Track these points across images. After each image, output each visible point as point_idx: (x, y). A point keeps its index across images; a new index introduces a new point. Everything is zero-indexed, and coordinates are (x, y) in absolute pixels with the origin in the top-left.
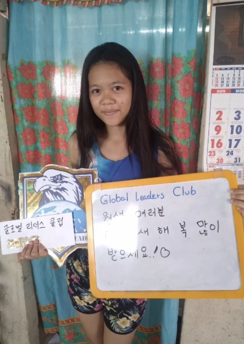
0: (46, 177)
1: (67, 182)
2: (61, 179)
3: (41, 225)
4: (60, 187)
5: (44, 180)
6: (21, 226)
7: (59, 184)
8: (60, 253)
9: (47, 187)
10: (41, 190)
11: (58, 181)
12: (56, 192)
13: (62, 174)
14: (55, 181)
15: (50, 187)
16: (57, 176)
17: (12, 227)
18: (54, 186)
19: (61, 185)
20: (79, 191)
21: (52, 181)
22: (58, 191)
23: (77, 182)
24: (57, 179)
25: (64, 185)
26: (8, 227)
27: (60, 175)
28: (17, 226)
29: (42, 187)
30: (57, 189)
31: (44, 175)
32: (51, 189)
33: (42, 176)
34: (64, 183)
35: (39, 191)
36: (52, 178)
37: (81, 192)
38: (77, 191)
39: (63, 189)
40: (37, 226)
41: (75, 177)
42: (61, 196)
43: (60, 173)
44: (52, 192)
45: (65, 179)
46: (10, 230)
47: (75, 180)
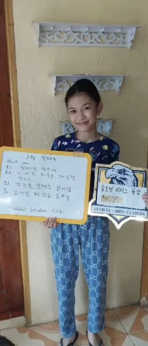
0: (114, 169)
1: (127, 175)
2: (124, 172)
3: (125, 191)
4: (123, 177)
5: (113, 171)
6: (112, 188)
7: (122, 175)
8: (119, 220)
9: (114, 176)
10: (110, 177)
11: (122, 173)
12: (120, 180)
13: (125, 169)
14: (120, 173)
15: (116, 176)
16: (122, 169)
17: (106, 188)
18: (119, 176)
19: (123, 176)
20: (136, 182)
21: (118, 172)
22: (121, 179)
23: (135, 176)
24: (122, 172)
25: (125, 176)
26: (104, 186)
27: (124, 169)
28: (110, 188)
29: (111, 175)
30: (121, 178)
31: (113, 167)
32: (116, 178)
33: (112, 168)
34: (126, 175)
35: (109, 178)
36: (118, 171)
37: (136, 183)
38: (134, 182)
39: (125, 179)
40: (123, 191)
41: (133, 172)
42: (123, 183)
43: (124, 168)
44: (117, 180)
45: (126, 173)
46: (105, 189)
47: (133, 174)
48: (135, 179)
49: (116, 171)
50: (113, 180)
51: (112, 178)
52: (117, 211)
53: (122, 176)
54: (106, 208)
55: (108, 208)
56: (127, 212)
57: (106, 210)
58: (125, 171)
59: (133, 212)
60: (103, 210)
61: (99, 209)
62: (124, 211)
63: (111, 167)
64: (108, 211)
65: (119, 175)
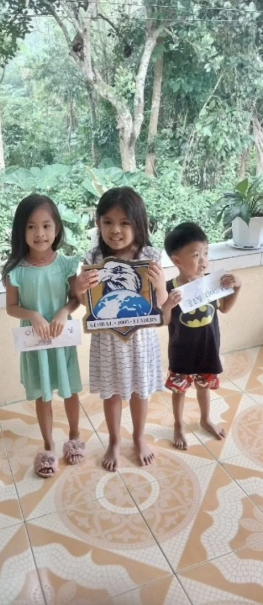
48: (136, 276)
49: (110, 270)
50: (108, 284)
51: (106, 282)
52: (120, 323)
53: (118, 276)
54: (105, 322)
55: (108, 321)
56: (133, 322)
57: (105, 323)
58: (121, 267)
59: (141, 320)
60: (102, 324)
61: (96, 325)
62: (129, 321)
63: (101, 267)
64: (109, 324)
65: (115, 275)
